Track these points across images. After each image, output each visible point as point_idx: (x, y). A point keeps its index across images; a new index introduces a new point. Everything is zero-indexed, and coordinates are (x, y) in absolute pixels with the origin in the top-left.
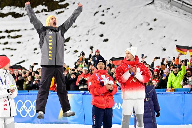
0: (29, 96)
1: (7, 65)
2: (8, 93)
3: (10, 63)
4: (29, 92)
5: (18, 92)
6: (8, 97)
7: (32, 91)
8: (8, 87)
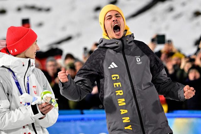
0: (83, 124)
1: (31, 47)
2: (35, 114)
3: (37, 43)
4: (82, 113)
5: (60, 114)
6: (33, 124)
7: (91, 111)
8: (35, 99)
